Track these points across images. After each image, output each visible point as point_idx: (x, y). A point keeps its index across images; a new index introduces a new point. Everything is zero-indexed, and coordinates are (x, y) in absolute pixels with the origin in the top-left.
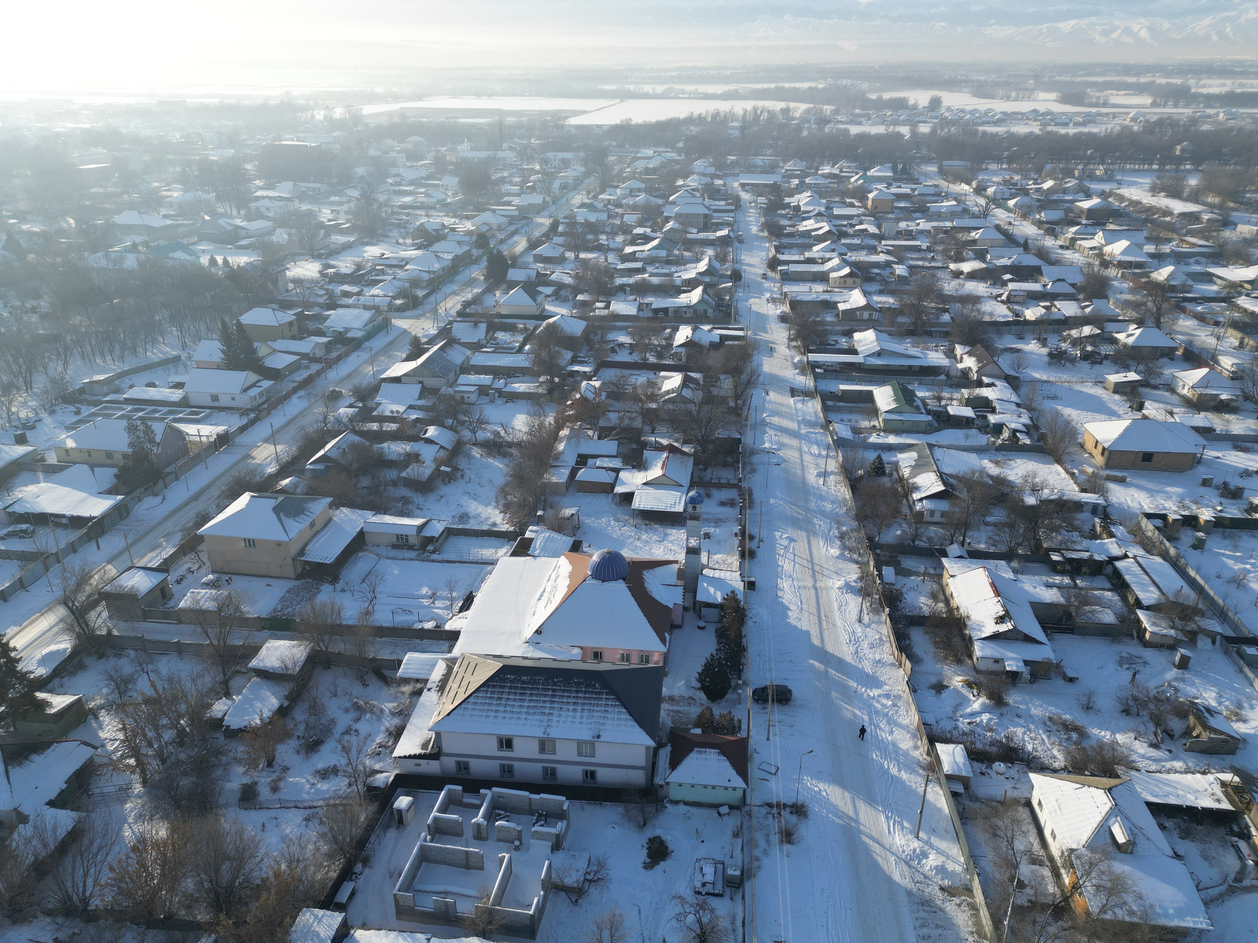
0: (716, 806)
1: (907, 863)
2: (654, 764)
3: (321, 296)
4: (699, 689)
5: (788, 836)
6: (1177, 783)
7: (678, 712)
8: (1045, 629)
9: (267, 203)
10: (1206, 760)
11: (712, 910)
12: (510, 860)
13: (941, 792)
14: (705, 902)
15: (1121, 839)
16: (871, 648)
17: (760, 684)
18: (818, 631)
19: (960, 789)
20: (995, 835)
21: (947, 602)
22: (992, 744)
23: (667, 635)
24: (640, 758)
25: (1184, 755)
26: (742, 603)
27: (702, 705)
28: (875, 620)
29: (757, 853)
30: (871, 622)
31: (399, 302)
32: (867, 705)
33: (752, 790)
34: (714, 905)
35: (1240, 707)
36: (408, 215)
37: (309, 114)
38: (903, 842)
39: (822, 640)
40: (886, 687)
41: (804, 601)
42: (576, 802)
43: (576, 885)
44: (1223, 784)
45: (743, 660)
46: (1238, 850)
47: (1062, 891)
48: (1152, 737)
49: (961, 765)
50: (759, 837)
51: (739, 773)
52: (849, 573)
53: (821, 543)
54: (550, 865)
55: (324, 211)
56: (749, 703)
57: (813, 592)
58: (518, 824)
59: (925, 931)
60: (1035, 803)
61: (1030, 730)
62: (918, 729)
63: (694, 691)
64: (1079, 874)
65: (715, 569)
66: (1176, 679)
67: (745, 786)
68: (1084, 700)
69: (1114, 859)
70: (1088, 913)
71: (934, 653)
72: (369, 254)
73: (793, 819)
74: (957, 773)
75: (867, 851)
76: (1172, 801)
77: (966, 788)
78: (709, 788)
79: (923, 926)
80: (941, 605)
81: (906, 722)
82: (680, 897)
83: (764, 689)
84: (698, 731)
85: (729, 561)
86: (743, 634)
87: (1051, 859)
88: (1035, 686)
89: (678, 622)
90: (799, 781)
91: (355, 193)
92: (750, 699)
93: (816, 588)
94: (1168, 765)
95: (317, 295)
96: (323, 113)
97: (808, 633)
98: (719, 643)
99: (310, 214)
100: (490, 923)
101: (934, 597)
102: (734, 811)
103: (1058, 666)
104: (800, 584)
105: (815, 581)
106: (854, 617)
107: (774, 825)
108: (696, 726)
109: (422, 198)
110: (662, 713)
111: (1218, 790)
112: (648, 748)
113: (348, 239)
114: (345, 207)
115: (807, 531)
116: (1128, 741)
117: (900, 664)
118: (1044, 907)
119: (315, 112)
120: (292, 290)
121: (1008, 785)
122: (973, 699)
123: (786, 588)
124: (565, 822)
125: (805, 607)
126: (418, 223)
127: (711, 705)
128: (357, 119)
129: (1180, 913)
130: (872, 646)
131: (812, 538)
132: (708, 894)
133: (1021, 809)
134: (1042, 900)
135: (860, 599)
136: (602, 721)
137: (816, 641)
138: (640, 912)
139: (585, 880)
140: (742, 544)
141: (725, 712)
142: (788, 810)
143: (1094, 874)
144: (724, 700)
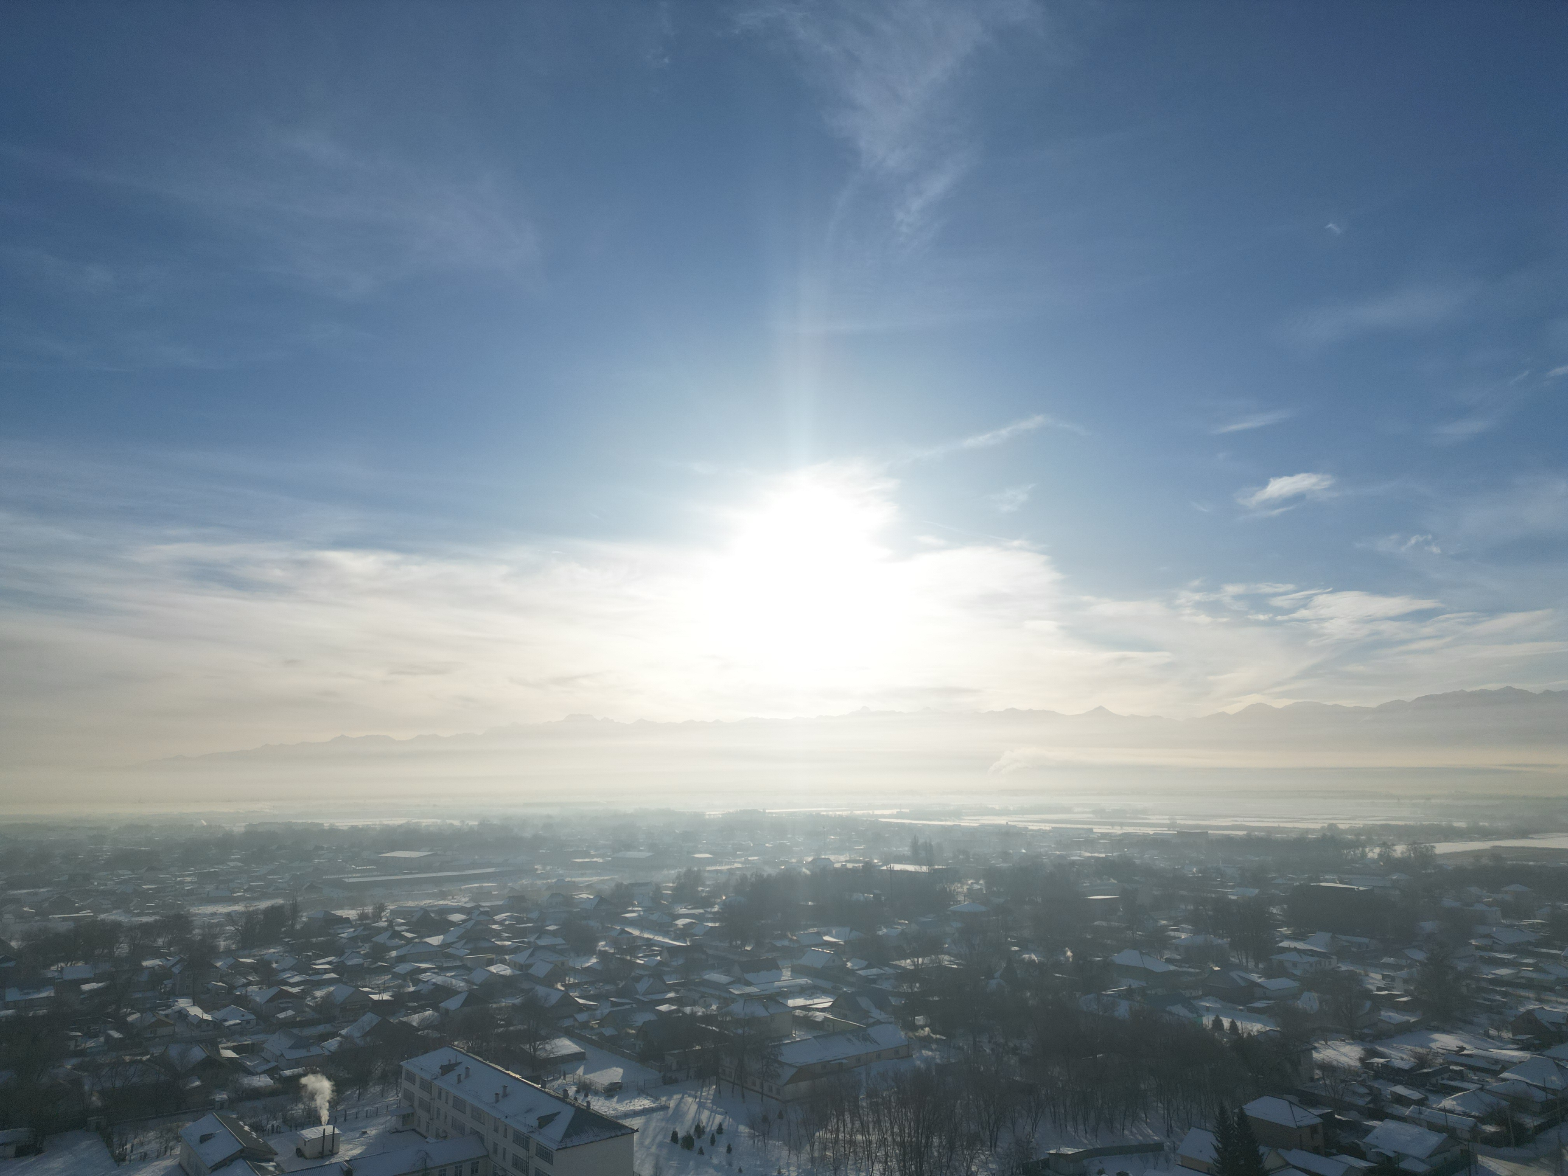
3: (1362, 1096)
9: (1294, 957)
31: (1490, 1129)
36: (1505, 994)
37: (1358, 852)
55: (1372, 975)
72: (1438, 1044)
91: (1419, 956)
95: (1354, 1093)
96: (1377, 850)
99: (1352, 977)
109: (1528, 972)
113: (1409, 1018)
114: (1404, 973)
119: (1367, 850)
120: (1318, 1079)
126: (1522, 1010)
128: (1426, 859)
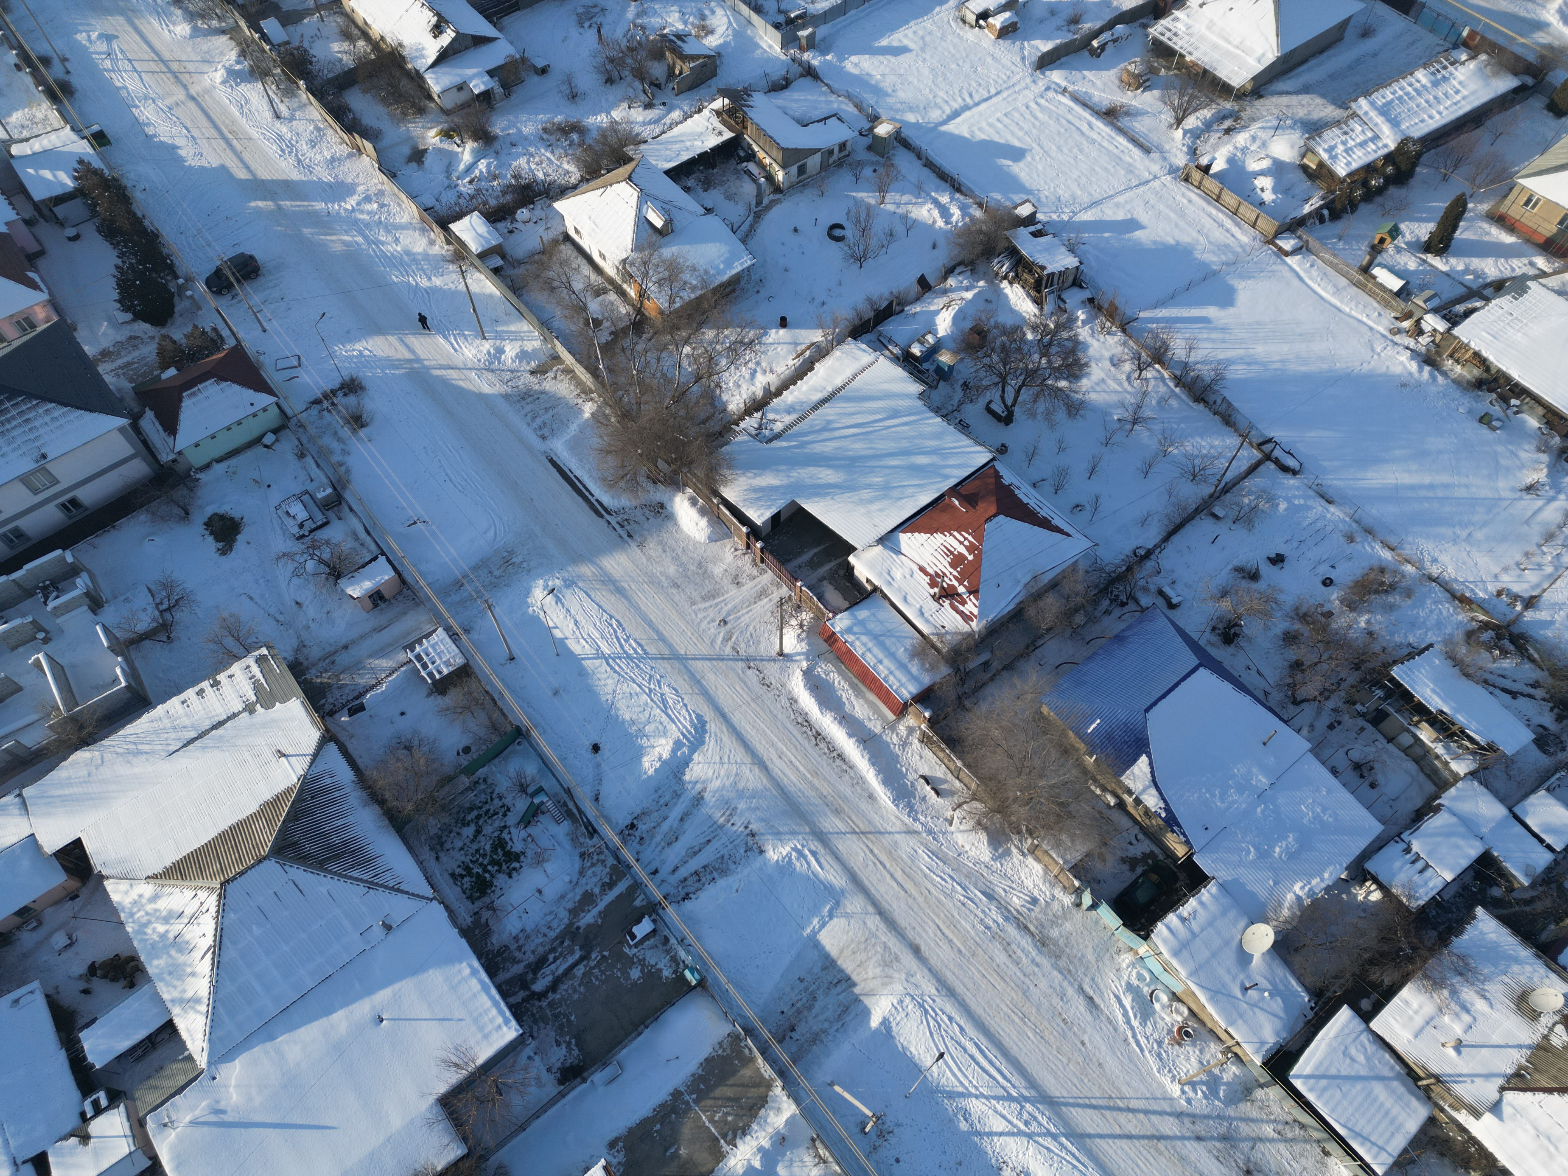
0: (257, 441)
1: (488, 370)
2: (145, 443)
4: (134, 320)
5: (357, 421)
6: (682, 135)
7: (128, 365)
8: (488, 18)
10: (696, 95)
11: (328, 543)
12: (48, 657)
13: (482, 277)
14: (314, 540)
15: (659, 223)
16: (313, 147)
17: (208, 269)
18: (235, 159)
19: (498, 262)
20: (553, 289)
21: (365, 35)
22: (504, 193)
23: (31, 275)
24: (123, 448)
25: (676, 101)
26: (106, 171)
27: (152, 338)
28: (295, 105)
29: (335, 459)
30: (293, 111)
32: (351, 222)
33: (285, 398)
34: (326, 537)
35: (703, 17)
38: (474, 352)
39: (248, 168)
40: (360, 189)
41: (189, 125)
42: (80, 545)
43: (155, 624)
44: (718, 113)
45: (165, 251)
46: (749, 173)
47: (633, 305)
48: (643, 97)
49: (486, 235)
50: (327, 441)
51: (257, 389)
52: (222, 54)
53: (155, 23)
54: (105, 629)
56: (212, 301)
57: (192, 105)
58: (24, 616)
59: (538, 421)
60: (572, 233)
61: (532, 155)
62: (422, 220)
63: (129, 327)
64: (639, 280)
65: (27, 140)
66: (638, 15)
67: (274, 399)
68: (565, 88)
69: (660, 247)
70: (661, 312)
71: (388, 114)
73: (352, 400)
74: (487, 246)
75: (445, 383)
76: (685, 157)
77: (503, 257)
78: (235, 427)
79: (534, 418)
80: (361, 43)
81: (405, 219)
82: (284, 555)
83: (218, 273)
84: (172, 372)
85: (40, 115)
86: (140, 214)
87: (611, 281)
88: (513, 98)
89: (33, 247)
90: (332, 356)
92: (209, 296)
93: (193, 98)
94: (667, 120)
97: (223, 168)
98: (115, 245)
100: (81, 727)
101: (347, 36)
102: (282, 433)
103: (524, 60)
104: (168, 102)
105: (185, 87)
106: (268, 114)
107: (335, 420)
108: (164, 367)
110: (107, 379)
111: (716, 122)
112: (121, 430)
115: (122, 12)
116: (624, 114)
117: (359, 150)
118: (624, 331)
121: (540, 229)
122: (460, 150)
123: (153, 119)
124: (84, 575)
125: (195, 133)
127: (164, 331)
129: (729, 264)
130: (313, 144)
131: (137, 22)
132: (311, 531)
133: (562, 247)
134: (621, 325)
135: (260, 85)
136: (32, 436)
137: (241, 174)
138: (251, 598)
139: (161, 612)
140: (39, 80)
141: (189, 329)
142: (340, 394)
143: (651, 273)
144: (176, 315)
